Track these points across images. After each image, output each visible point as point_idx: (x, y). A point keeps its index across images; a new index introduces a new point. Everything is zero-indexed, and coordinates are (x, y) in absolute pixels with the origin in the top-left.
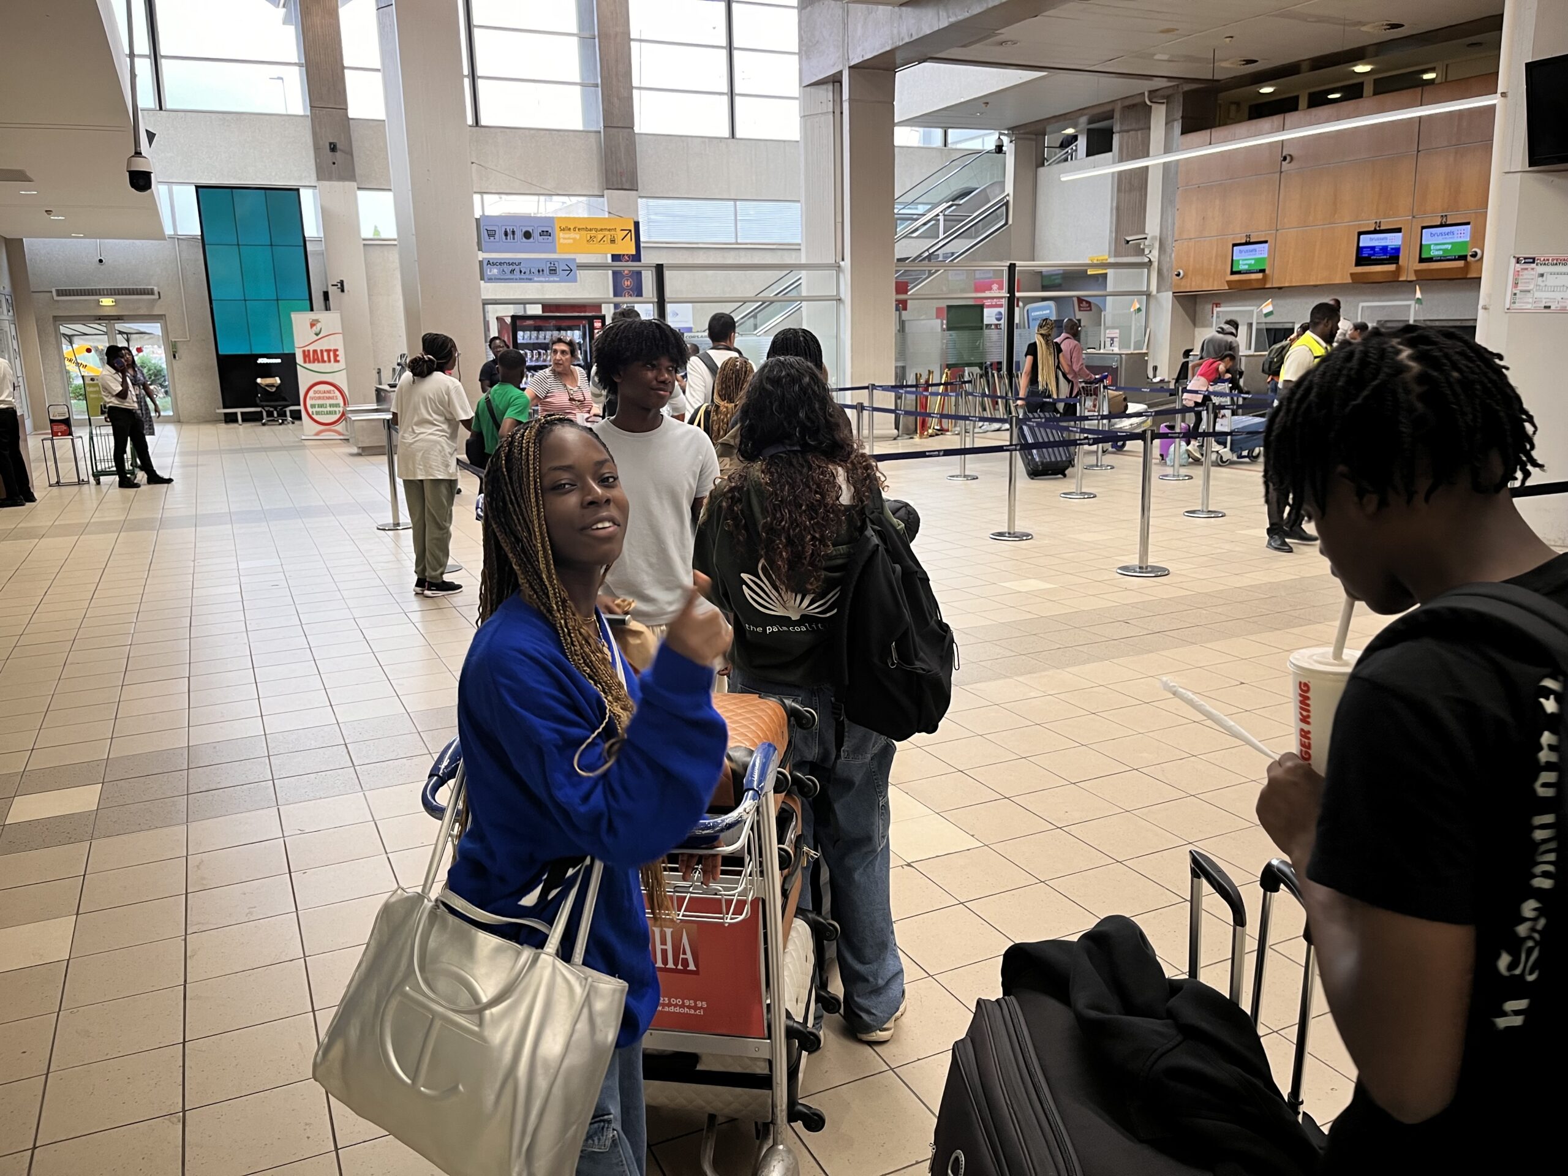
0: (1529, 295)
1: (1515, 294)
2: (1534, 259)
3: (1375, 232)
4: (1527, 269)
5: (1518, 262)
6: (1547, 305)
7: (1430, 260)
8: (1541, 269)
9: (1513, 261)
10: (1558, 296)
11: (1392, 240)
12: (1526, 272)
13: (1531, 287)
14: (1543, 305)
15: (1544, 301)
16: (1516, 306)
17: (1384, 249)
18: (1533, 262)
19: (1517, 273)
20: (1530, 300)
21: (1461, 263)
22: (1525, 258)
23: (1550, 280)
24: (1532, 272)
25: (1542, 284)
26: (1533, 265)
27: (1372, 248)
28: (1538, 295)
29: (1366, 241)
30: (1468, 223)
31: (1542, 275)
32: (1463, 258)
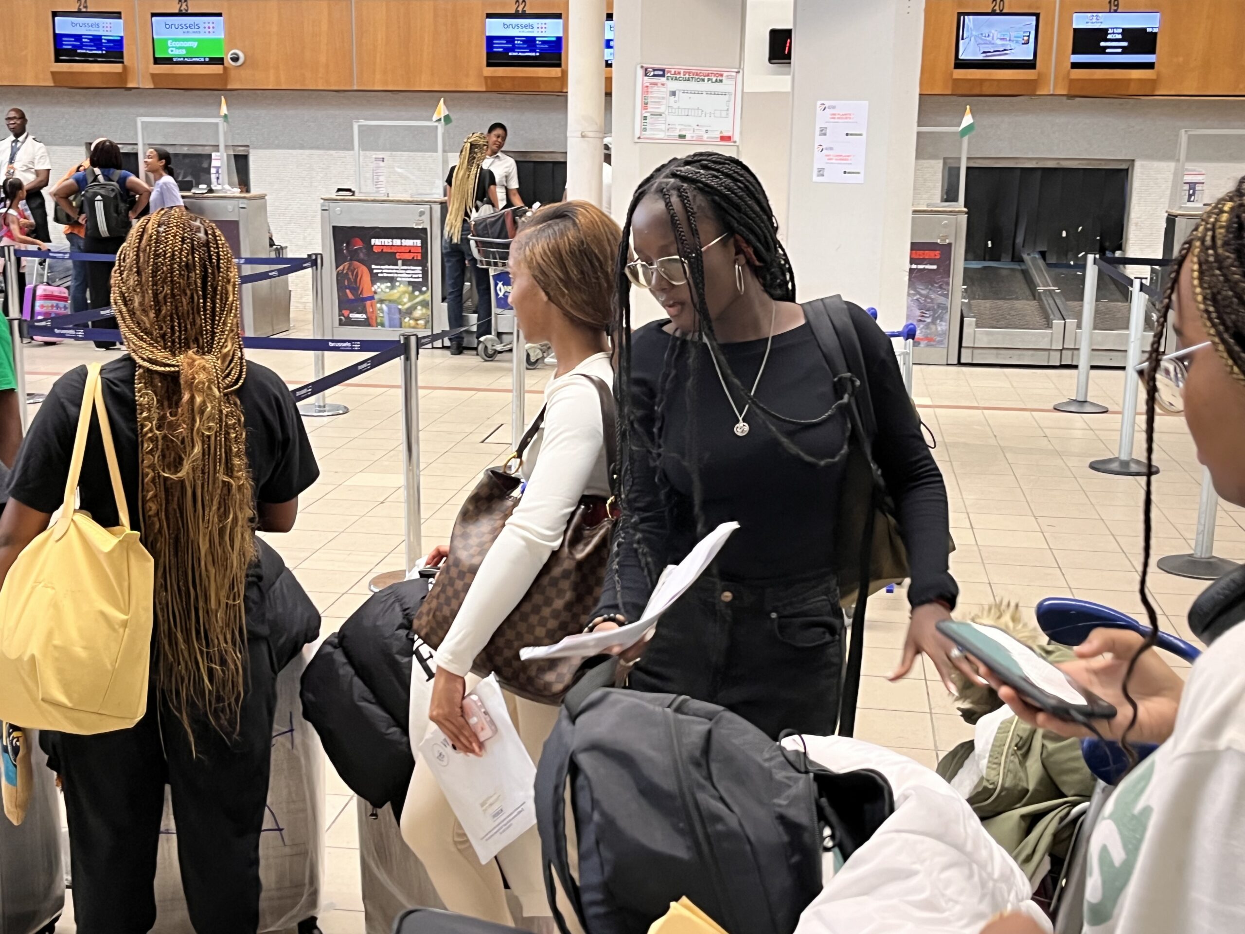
0: (661, 120)
1: (645, 118)
2: (663, 71)
3: (78, 14)
4: (656, 84)
5: (646, 75)
6: (682, 133)
7: (168, 61)
8: (673, 85)
9: (640, 72)
10: (692, 121)
11: (109, 29)
12: (655, 88)
13: (662, 109)
14: (677, 133)
15: (679, 127)
16: (647, 134)
17: (96, 40)
18: (663, 76)
19: (646, 89)
20: (663, 127)
21: (217, 69)
22: (654, 70)
23: (684, 101)
24: (663, 89)
25: (675, 106)
26: (663, 80)
27: (78, 37)
28: (671, 119)
29: (65, 26)
30: (220, 15)
31: (673, 94)
32: (220, 61)
